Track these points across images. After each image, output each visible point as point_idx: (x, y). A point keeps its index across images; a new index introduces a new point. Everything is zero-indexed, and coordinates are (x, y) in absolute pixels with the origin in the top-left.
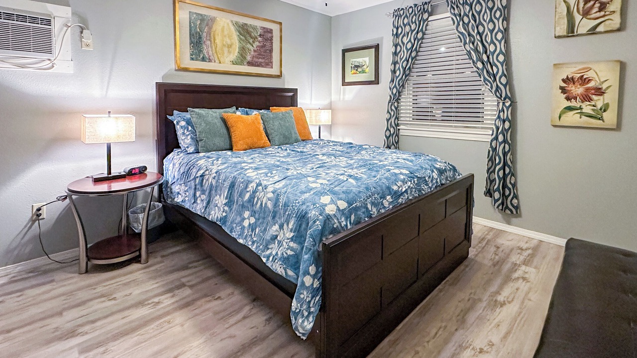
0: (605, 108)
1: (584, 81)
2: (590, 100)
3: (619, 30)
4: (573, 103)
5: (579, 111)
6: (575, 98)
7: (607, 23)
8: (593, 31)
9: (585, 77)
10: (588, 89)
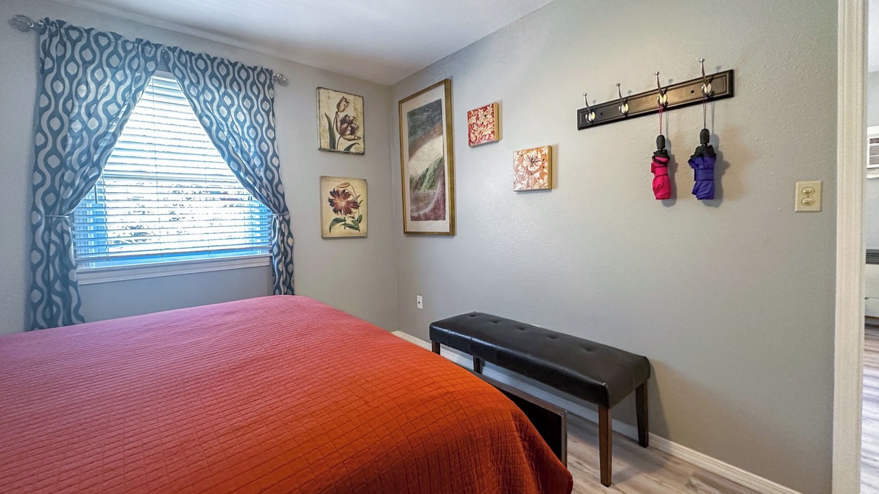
0: (360, 220)
1: (346, 195)
2: (350, 212)
3: (363, 154)
4: (340, 216)
5: (344, 223)
6: (341, 211)
7: (357, 146)
8: (347, 151)
9: (346, 191)
10: (348, 203)
